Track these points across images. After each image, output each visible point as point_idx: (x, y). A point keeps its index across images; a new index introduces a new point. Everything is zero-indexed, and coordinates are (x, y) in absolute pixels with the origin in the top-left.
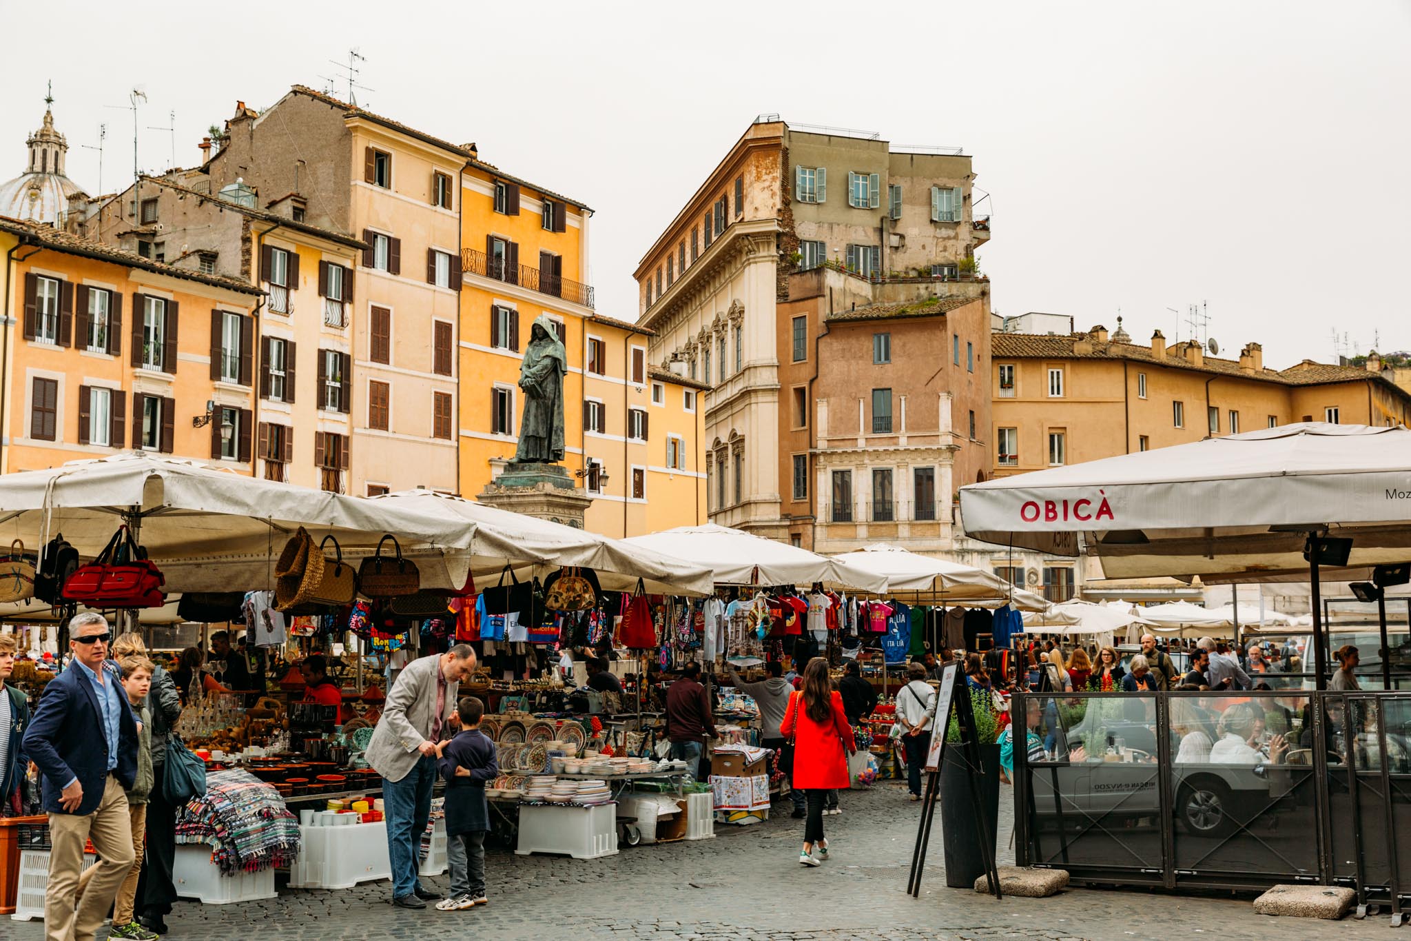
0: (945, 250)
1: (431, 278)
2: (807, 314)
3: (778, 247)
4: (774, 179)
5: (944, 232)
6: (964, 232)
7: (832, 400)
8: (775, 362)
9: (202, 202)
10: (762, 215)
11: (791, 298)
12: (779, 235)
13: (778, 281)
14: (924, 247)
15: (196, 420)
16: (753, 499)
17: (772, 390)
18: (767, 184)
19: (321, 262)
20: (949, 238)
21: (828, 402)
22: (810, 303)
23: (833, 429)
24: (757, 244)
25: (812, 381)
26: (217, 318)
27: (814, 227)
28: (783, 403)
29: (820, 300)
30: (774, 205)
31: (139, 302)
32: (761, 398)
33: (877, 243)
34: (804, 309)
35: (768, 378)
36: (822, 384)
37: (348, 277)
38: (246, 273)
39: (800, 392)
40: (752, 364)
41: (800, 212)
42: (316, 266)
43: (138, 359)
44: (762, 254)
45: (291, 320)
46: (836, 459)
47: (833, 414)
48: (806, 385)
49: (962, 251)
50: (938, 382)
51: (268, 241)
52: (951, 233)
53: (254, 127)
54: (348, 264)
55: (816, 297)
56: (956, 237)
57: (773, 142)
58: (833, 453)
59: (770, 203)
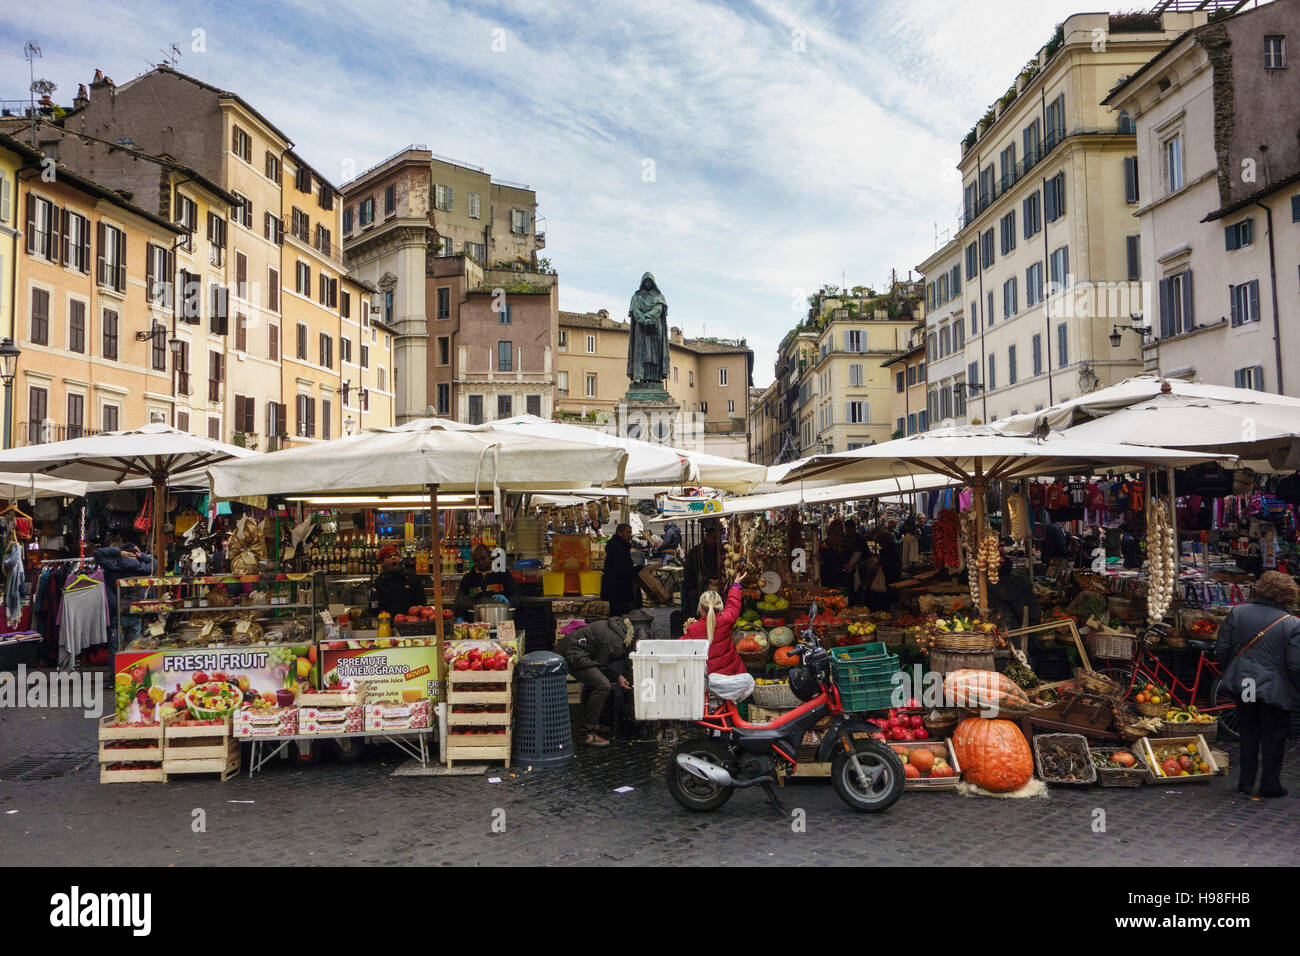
0: (519, 252)
1: (267, 235)
2: (450, 286)
3: (426, 237)
4: (424, 191)
5: (519, 240)
6: (531, 240)
7: (470, 347)
8: (425, 318)
9: (111, 151)
10: (415, 214)
11: (436, 274)
12: (428, 230)
13: (427, 263)
14: (506, 249)
15: (139, 335)
16: (408, 413)
17: (423, 338)
18: (419, 193)
19: (209, 212)
20: (521, 244)
21: (467, 349)
22: (453, 279)
23: (470, 366)
24: (413, 235)
25: (454, 333)
26: (150, 248)
27: (445, 227)
28: (430, 348)
29: (462, 277)
30: (424, 209)
31: (101, 227)
32: (414, 343)
33: (483, 243)
34: (447, 284)
35: (419, 329)
36: (463, 335)
37: (222, 225)
38: (167, 214)
39: (444, 342)
40: (407, 318)
41: (439, 215)
42: (206, 215)
43: (101, 278)
44: (416, 242)
45: (193, 257)
46: (472, 387)
47: (470, 356)
48: (449, 336)
49: (529, 254)
50: (543, 340)
51: (181, 190)
52: (523, 241)
53: (116, 93)
54: (223, 217)
55: (458, 275)
56: (526, 244)
57: (424, 164)
58: (471, 384)
59: (422, 206)
